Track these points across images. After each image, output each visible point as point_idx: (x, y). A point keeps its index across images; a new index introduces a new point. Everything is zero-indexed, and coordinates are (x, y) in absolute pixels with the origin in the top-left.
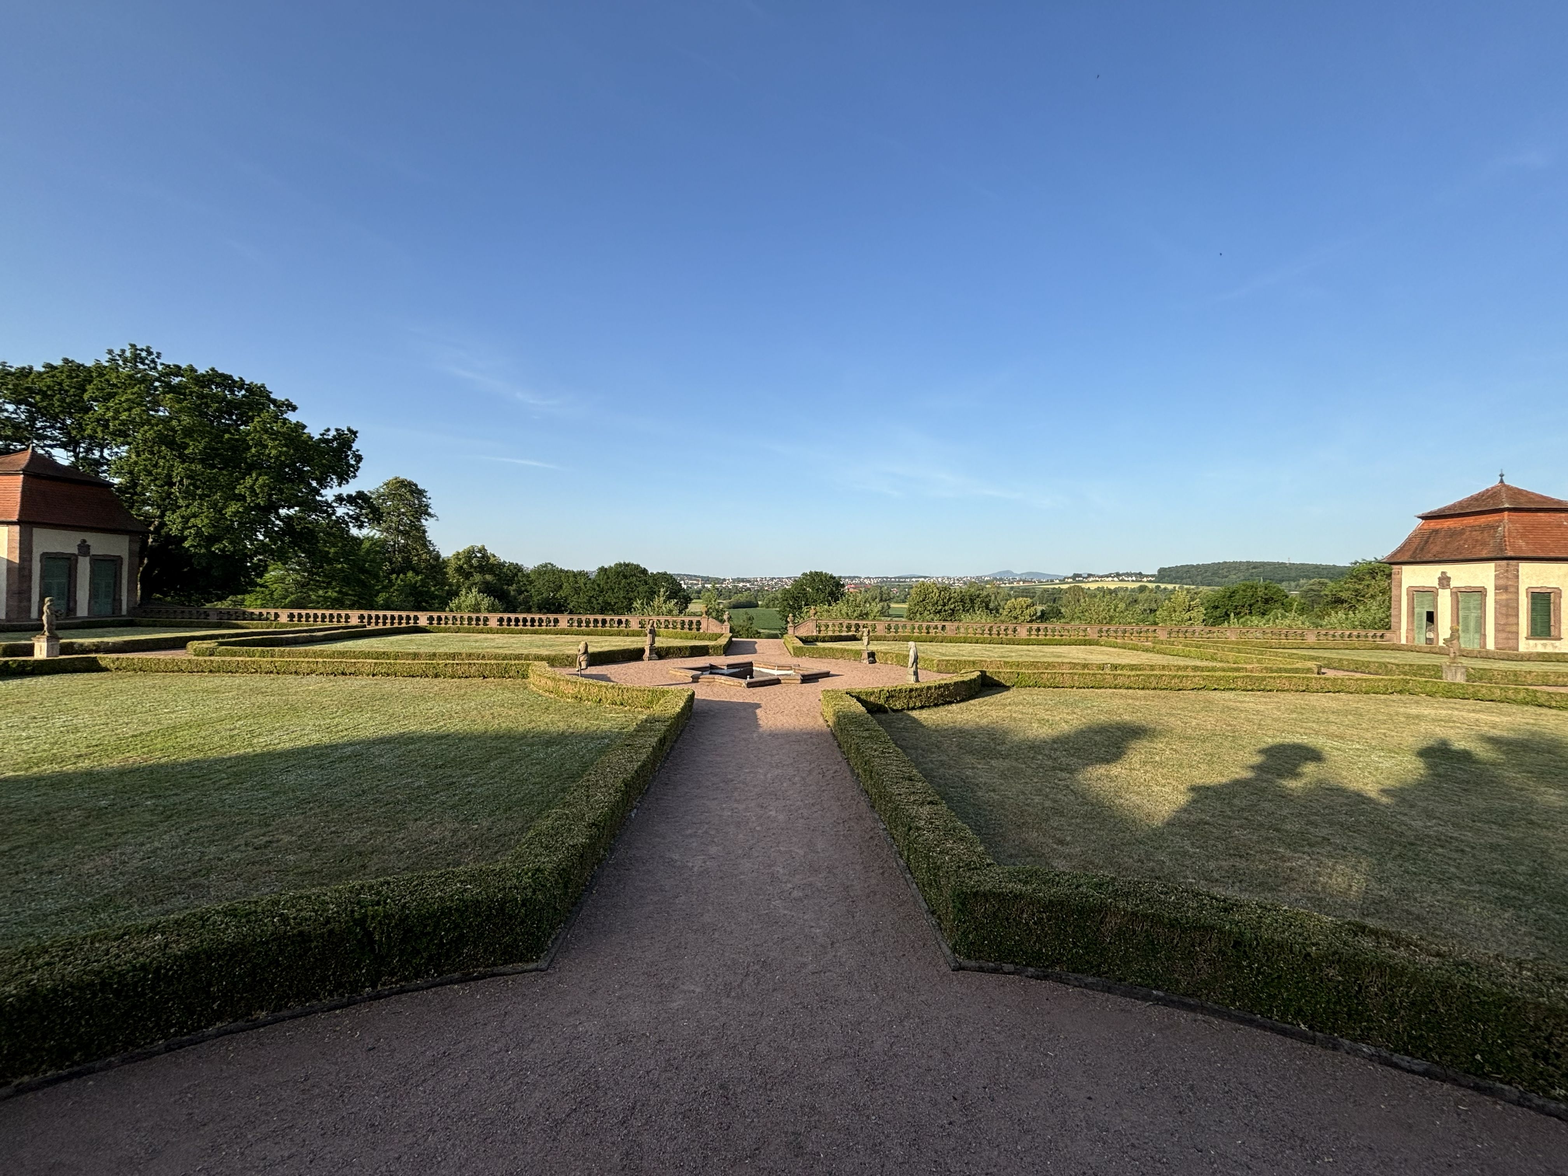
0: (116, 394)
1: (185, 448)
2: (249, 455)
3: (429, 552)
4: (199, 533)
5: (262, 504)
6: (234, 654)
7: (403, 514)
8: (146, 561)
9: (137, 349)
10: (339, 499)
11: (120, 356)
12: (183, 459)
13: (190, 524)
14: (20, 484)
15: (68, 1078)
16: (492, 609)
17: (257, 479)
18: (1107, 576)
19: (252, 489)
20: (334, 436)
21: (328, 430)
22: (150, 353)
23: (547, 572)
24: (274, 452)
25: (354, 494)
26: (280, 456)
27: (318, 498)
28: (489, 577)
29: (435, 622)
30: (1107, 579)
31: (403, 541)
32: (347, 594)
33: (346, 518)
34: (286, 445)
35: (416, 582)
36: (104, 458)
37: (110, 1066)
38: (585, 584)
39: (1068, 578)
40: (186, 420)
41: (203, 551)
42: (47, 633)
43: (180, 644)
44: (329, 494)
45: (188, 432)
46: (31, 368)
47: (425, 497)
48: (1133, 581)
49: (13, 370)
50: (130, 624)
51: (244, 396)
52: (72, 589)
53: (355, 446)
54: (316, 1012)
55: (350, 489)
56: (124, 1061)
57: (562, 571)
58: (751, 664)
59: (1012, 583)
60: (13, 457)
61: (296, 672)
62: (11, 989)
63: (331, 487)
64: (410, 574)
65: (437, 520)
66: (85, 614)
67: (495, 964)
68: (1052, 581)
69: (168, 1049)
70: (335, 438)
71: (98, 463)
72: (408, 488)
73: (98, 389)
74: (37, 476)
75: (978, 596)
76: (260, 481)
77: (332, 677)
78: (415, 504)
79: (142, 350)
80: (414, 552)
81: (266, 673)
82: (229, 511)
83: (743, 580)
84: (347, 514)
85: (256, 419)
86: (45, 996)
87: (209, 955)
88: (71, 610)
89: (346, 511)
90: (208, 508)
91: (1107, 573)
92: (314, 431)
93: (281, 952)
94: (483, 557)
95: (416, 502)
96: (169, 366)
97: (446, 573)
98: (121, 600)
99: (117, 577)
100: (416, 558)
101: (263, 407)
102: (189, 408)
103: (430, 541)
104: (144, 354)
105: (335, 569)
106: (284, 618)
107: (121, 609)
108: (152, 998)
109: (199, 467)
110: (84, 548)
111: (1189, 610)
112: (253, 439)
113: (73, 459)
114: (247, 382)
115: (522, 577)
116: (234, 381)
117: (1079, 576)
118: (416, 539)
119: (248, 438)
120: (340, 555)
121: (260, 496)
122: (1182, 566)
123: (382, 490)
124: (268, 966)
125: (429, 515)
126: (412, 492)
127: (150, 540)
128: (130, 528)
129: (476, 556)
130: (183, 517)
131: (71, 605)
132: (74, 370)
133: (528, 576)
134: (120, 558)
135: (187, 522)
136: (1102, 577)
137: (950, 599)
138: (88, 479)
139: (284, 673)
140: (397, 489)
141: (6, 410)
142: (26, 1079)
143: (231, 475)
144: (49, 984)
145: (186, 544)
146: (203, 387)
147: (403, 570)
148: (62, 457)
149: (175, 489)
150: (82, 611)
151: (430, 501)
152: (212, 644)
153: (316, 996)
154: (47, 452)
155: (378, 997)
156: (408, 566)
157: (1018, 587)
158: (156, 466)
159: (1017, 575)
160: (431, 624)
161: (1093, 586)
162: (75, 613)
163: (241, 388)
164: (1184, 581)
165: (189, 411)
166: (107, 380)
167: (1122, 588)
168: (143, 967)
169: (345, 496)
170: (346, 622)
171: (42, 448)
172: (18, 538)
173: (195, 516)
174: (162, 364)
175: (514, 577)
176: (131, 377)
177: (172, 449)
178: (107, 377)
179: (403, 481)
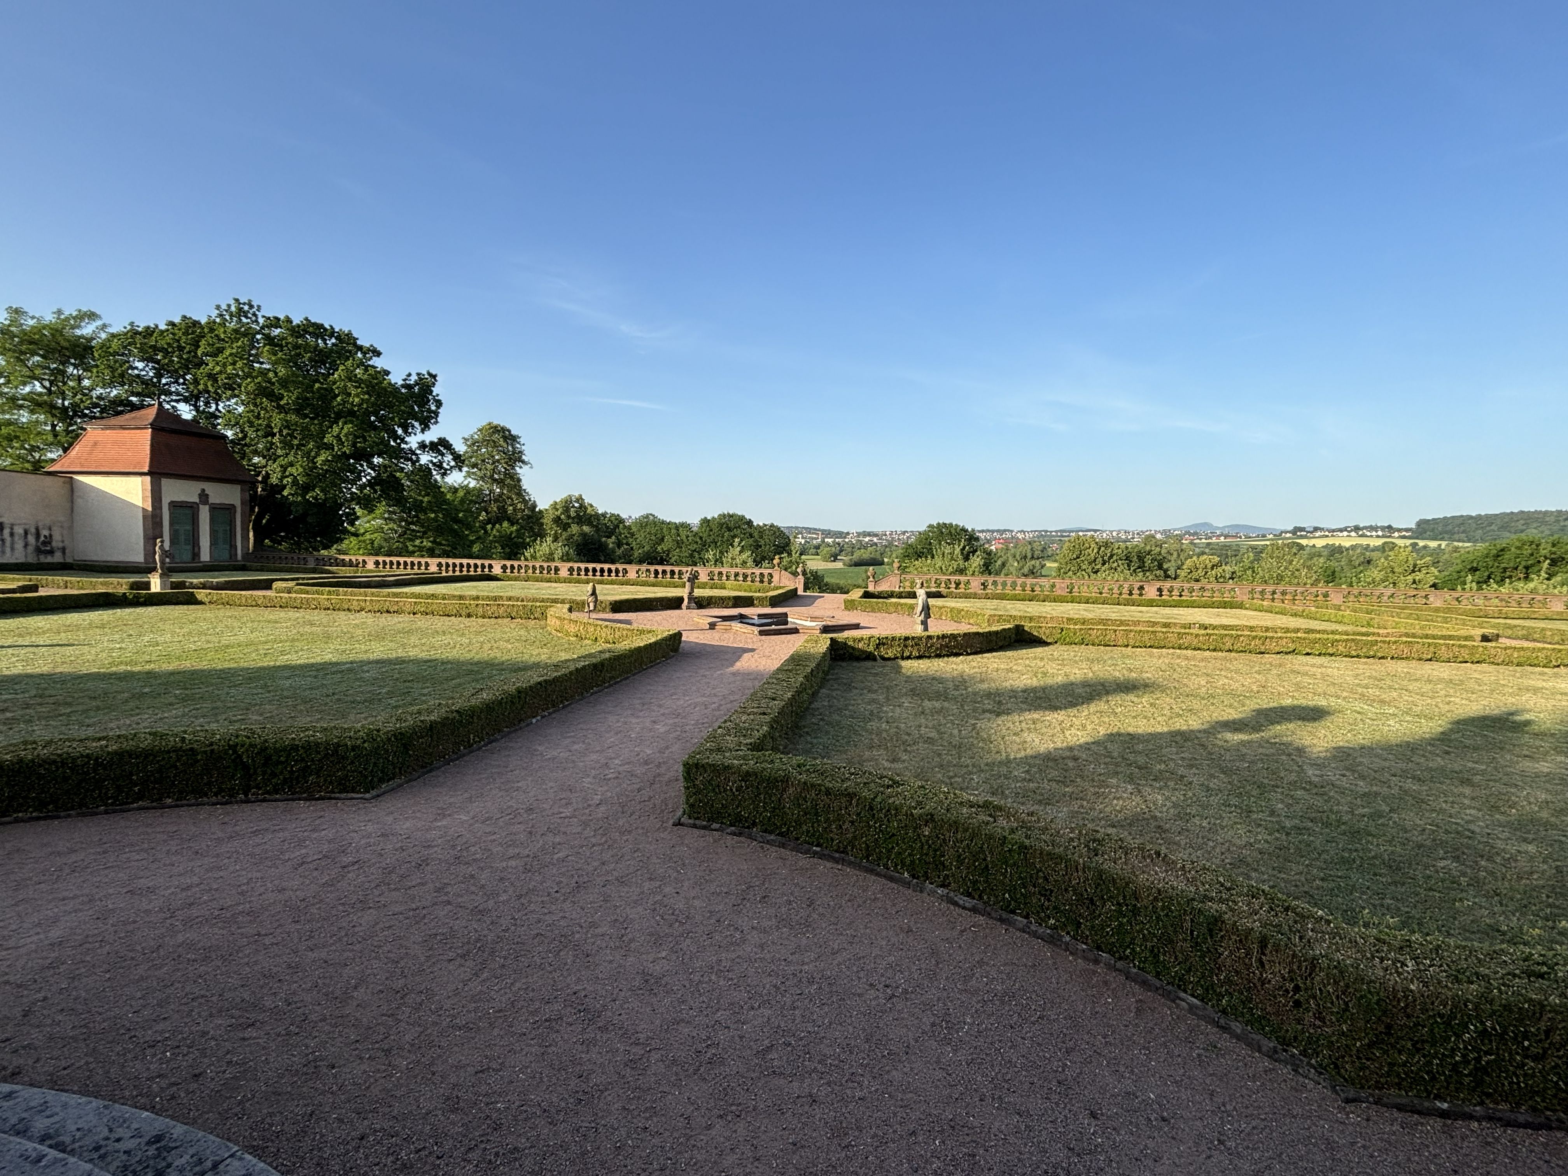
0: (224, 348)
1: (281, 399)
2: (335, 403)
3: (525, 502)
4: (295, 482)
5: (348, 452)
6: (307, 593)
7: (498, 461)
8: (256, 510)
9: (240, 303)
10: (422, 446)
11: (226, 311)
12: (281, 409)
13: (287, 473)
14: (149, 438)
15: (45, 818)
16: (566, 558)
17: (342, 428)
18: (1341, 530)
19: (338, 437)
20: (416, 381)
21: (409, 375)
22: (251, 307)
23: (648, 522)
24: (357, 400)
25: (436, 440)
26: (362, 404)
27: (403, 446)
28: (586, 529)
29: (508, 571)
30: (1341, 534)
31: (498, 490)
32: (441, 544)
33: (430, 465)
34: (367, 393)
35: (511, 533)
36: (220, 412)
37: (69, 816)
38: (687, 537)
39: (1286, 532)
40: (282, 371)
41: (299, 498)
42: (160, 571)
43: (267, 585)
44: (413, 441)
45: (284, 383)
46: (157, 326)
47: (519, 443)
48: (1378, 536)
49: (140, 329)
50: (243, 568)
51: (333, 344)
52: (196, 535)
53: (436, 390)
54: (204, 805)
55: (432, 435)
56: (78, 815)
57: (663, 522)
58: (786, 615)
59: (1210, 538)
60: (143, 412)
61: (348, 609)
62: (8, 757)
63: (415, 434)
64: (505, 524)
65: (531, 467)
66: (208, 559)
67: (333, 792)
68: (1264, 536)
69: (106, 812)
70: (416, 384)
71: (214, 416)
72: (501, 434)
73: (209, 345)
74: (162, 429)
75: (1149, 553)
76: (345, 430)
77: (378, 614)
78: (508, 451)
79: (244, 304)
80: (509, 502)
81: (325, 609)
82: (320, 460)
83: (869, 534)
84: (431, 462)
85: (341, 367)
86: (27, 764)
87: (130, 754)
88: (196, 555)
89: (430, 458)
90: (302, 457)
91: (1342, 527)
92: (396, 378)
93: (178, 760)
94: (580, 507)
95: (510, 448)
96: (269, 318)
97: (542, 524)
98: (236, 546)
99: (232, 523)
100: (511, 508)
101: (352, 354)
102: (284, 360)
103: (525, 490)
104: (246, 308)
105: (428, 519)
106: (370, 566)
107: (236, 554)
108: (94, 777)
109: (294, 417)
110: (204, 497)
111: (1413, 571)
112: (338, 388)
113: (194, 413)
114: (337, 330)
115: (624, 529)
116: (325, 330)
117: (1302, 529)
118: (511, 488)
119: (334, 387)
120: (434, 504)
121: (346, 444)
122: (1453, 517)
123: (476, 436)
124: (170, 768)
125: (523, 462)
126: (505, 438)
127: (260, 489)
128: (240, 478)
129: (573, 506)
130: (282, 466)
131: (196, 549)
132: (190, 327)
133: (629, 528)
134: (233, 506)
135: (285, 471)
136: (1334, 531)
137: (1111, 556)
138: (207, 432)
139: (339, 609)
140: (491, 435)
141: (136, 368)
142: (20, 815)
143: (321, 424)
144: (30, 757)
145: (285, 493)
146: (297, 337)
147: (499, 520)
148: (186, 412)
149: (276, 439)
150: (205, 556)
151: (523, 447)
152: (291, 584)
153: (206, 795)
154: (173, 407)
155: (247, 801)
156: (502, 516)
157: (1218, 544)
158: (258, 417)
159: (1218, 528)
160: (505, 572)
161: (1320, 543)
162: (199, 558)
163: (332, 335)
164: (1456, 536)
165: (285, 362)
166: (217, 336)
167: (1361, 545)
168: (88, 756)
169: (427, 443)
170: (426, 569)
171: (168, 402)
172: (150, 488)
173: (291, 465)
174: (263, 317)
175: (615, 529)
176: (236, 331)
177: (272, 401)
178: (216, 332)
179: (496, 427)
